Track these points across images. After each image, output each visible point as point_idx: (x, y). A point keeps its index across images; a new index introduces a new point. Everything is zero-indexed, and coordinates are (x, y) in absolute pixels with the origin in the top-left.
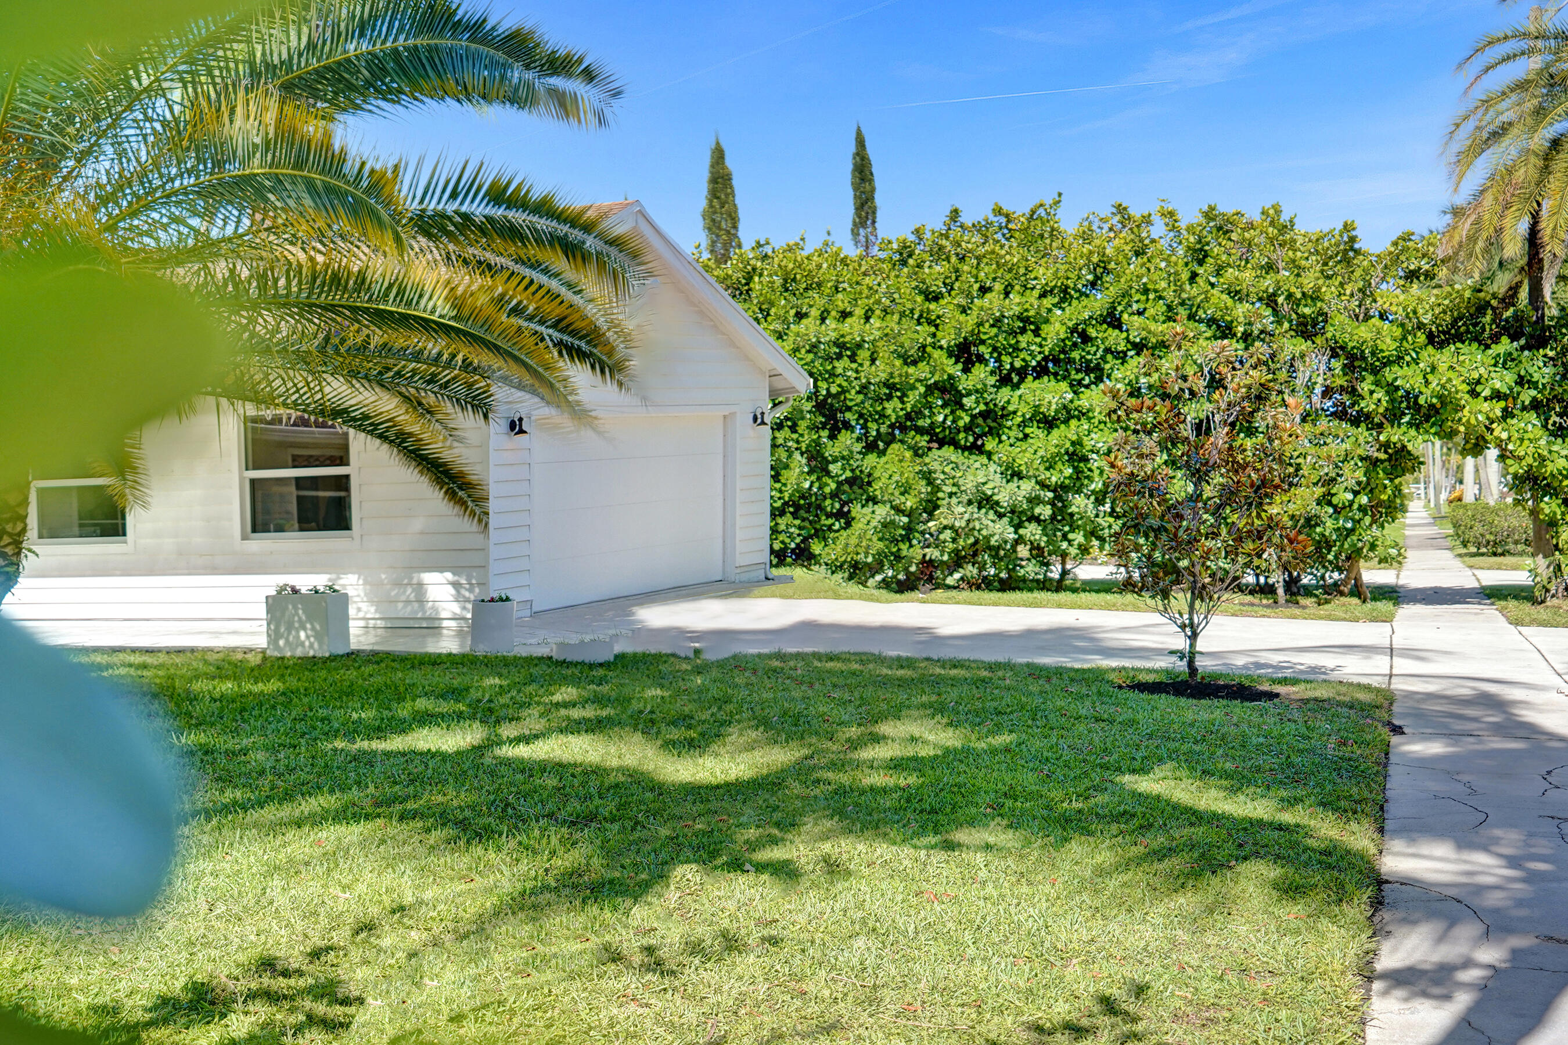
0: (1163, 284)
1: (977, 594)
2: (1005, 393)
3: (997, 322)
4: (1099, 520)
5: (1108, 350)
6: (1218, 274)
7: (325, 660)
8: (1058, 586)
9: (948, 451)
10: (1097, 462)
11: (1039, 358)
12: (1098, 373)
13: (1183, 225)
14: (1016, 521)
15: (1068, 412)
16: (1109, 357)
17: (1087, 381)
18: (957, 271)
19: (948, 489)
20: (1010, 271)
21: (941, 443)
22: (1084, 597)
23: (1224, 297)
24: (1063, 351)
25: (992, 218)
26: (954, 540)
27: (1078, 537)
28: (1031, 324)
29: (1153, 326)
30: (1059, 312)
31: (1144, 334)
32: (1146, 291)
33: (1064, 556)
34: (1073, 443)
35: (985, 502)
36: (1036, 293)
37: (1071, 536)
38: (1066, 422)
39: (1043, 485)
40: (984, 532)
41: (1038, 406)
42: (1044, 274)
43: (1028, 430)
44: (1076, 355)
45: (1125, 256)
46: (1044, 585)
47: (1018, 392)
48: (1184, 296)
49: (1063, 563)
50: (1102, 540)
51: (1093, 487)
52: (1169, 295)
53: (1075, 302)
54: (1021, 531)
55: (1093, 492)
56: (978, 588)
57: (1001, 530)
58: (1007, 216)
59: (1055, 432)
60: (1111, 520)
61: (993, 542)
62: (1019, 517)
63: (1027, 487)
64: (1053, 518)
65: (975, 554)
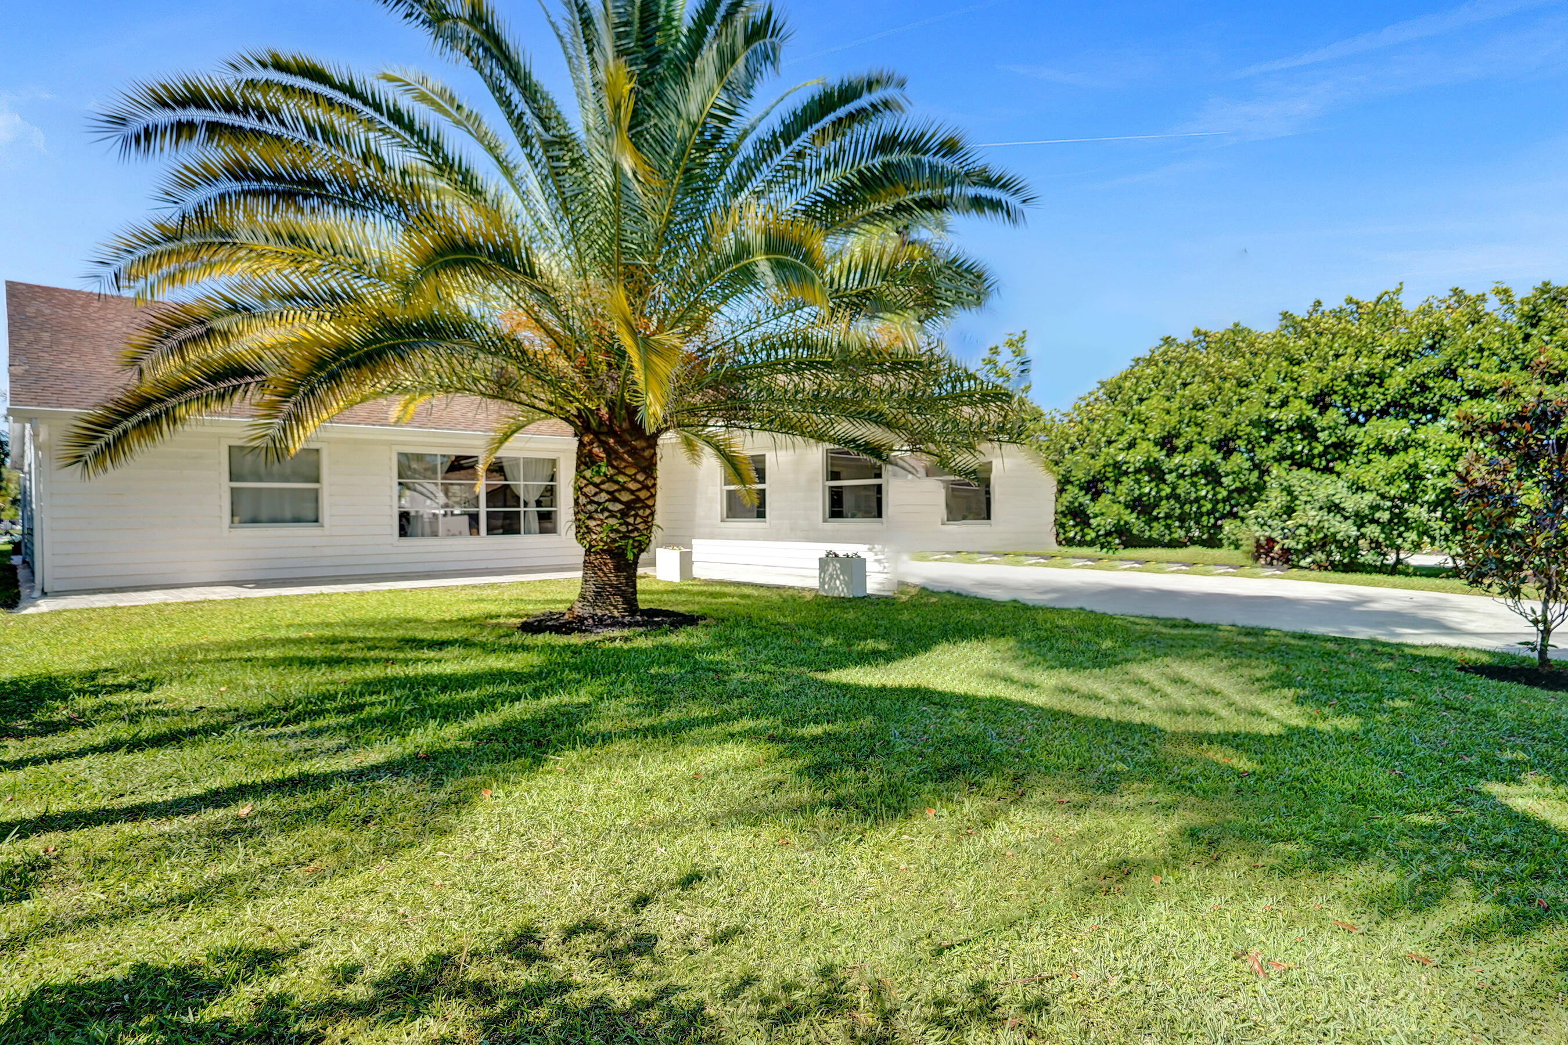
0: (1497, 344)
1: (1324, 574)
2: (1353, 429)
3: (1349, 378)
4: (1431, 523)
5: (1443, 396)
6: (1551, 334)
7: (850, 600)
8: (1393, 570)
9: (1305, 472)
10: (1430, 480)
11: (1383, 403)
12: (1436, 414)
13: (1517, 299)
14: (1359, 522)
15: (1406, 442)
16: (1445, 401)
17: (1424, 420)
18: (1316, 343)
19: (1304, 498)
20: (1359, 341)
21: (1300, 466)
22: (1416, 580)
23: (1559, 350)
24: (1403, 398)
25: (1344, 306)
26: (1307, 535)
27: (1412, 536)
28: (1376, 378)
29: (1486, 376)
30: (1401, 369)
31: (1478, 383)
32: (1481, 350)
33: (1398, 549)
34: (1410, 466)
35: (1335, 508)
36: (1381, 356)
37: (1405, 535)
38: (1406, 449)
39: (1383, 496)
40: (1332, 530)
41: (1380, 439)
42: (1388, 343)
43: (1371, 457)
44: (1415, 400)
45: (1462, 325)
46: (1382, 569)
47: (1364, 429)
48: (1517, 352)
49: (1398, 554)
50: (1433, 539)
51: (1426, 498)
52: (1504, 352)
53: (1415, 361)
54: (1363, 530)
55: (1427, 502)
56: (1326, 569)
57: (1346, 529)
58: (1357, 303)
59: (1395, 458)
60: (1442, 523)
61: (1339, 537)
62: (1361, 520)
63: (1369, 498)
64: (1390, 521)
65: (1324, 545)
